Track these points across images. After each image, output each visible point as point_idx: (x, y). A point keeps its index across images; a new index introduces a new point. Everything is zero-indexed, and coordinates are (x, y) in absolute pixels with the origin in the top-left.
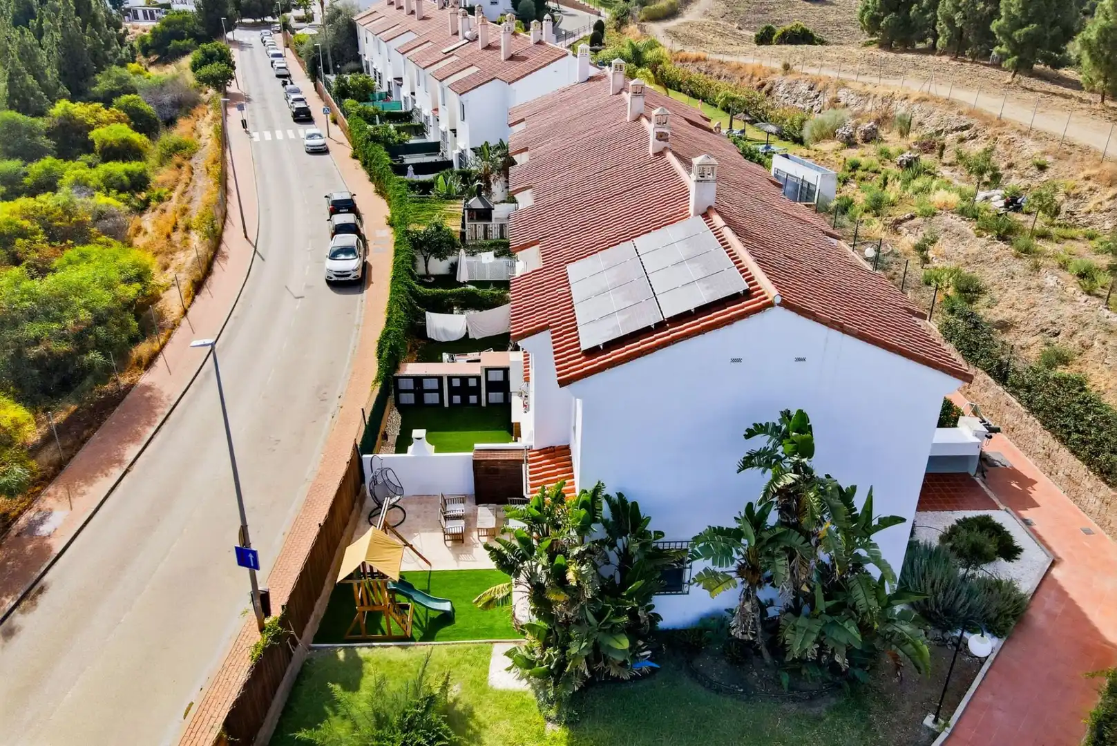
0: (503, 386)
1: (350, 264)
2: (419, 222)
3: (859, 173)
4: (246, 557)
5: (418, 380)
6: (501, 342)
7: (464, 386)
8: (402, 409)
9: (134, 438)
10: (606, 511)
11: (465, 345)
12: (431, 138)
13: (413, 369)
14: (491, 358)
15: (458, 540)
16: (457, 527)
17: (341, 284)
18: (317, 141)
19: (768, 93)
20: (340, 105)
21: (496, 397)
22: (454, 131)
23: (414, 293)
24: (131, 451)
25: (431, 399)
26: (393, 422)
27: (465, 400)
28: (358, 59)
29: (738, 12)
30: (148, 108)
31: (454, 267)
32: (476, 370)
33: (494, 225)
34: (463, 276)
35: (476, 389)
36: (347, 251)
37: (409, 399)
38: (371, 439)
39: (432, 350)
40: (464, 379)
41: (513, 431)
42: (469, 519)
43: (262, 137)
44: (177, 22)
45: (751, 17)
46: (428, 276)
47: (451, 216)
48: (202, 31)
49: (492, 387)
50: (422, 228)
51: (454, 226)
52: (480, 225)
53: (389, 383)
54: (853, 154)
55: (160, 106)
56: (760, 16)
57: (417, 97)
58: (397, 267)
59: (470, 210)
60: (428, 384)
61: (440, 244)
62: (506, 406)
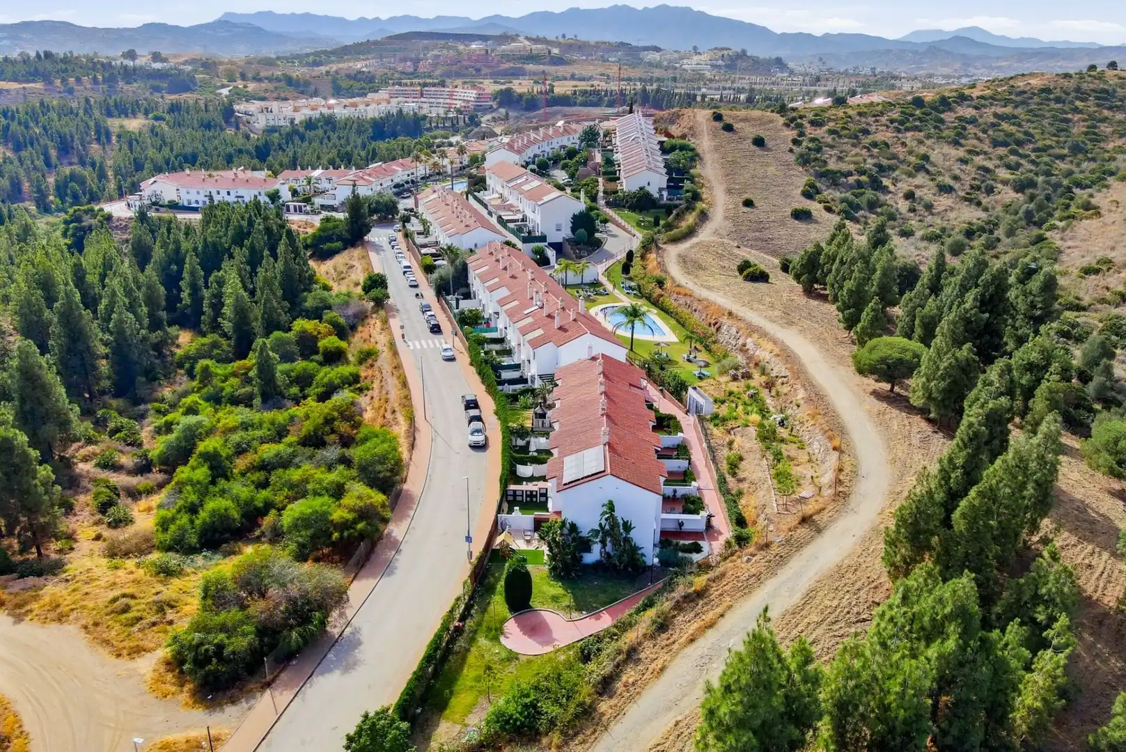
0: (545, 495)
1: (479, 438)
2: (514, 422)
3: (732, 398)
4: (469, 539)
5: (515, 491)
6: (543, 478)
7: (531, 495)
8: (509, 502)
9: (411, 508)
10: (568, 526)
11: (531, 479)
12: (515, 360)
13: (512, 487)
14: (541, 484)
15: (528, 542)
16: (528, 538)
17: (477, 447)
18: (449, 354)
19: (718, 330)
20: (461, 329)
21: (543, 499)
22: (529, 361)
23: (512, 457)
24: (412, 513)
25: (519, 498)
26: (505, 506)
27: (531, 500)
28: (467, 286)
29: (741, 230)
30: (342, 321)
31: (528, 443)
32: (536, 488)
33: (547, 421)
34: (533, 448)
35: (536, 496)
36: (478, 431)
37: (511, 498)
38: (499, 510)
39: (519, 480)
40: (531, 492)
41: (547, 510)
42: (532, 537)
43: (415, 346)
44: (330, 229)
45: (751, 235)
46: (516, 446)
47: (527, 418)
48: (347, 235)
49: (542, 495)
50: (515, 425)
51: (528, 424)
52: (540, 421)
53: (504, 494)
54: (733, 387)
55: (347, 317)
56: (757, 234)
57: (508, 331)
58: (504, 444)
59: (536, 414)
60: (518, 493)
61: (522, 433)
62: (546, 501)
